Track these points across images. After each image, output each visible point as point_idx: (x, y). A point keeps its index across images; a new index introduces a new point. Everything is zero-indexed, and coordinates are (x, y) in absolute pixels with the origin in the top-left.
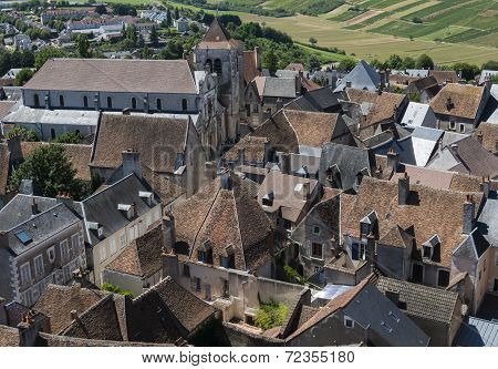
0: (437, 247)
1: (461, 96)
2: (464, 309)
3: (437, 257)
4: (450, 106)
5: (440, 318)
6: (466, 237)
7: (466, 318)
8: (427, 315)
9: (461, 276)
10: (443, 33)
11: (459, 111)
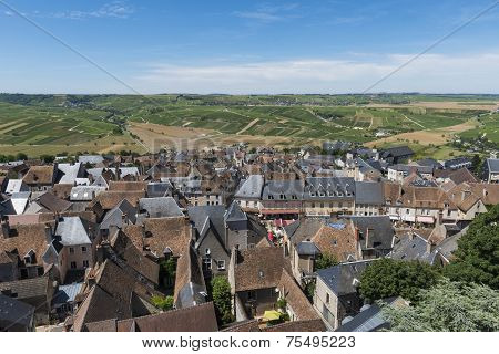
0: (33, 256)
1: (41, 172)
2: (55, 283)
3: (34, 261)
4: (36, 179)
5: (39, 293)
6: (48, 245)
7: (57, 288)
8: (32, 294)
9: (50, 266)
10: (33, 140)
11: (42, 180)
